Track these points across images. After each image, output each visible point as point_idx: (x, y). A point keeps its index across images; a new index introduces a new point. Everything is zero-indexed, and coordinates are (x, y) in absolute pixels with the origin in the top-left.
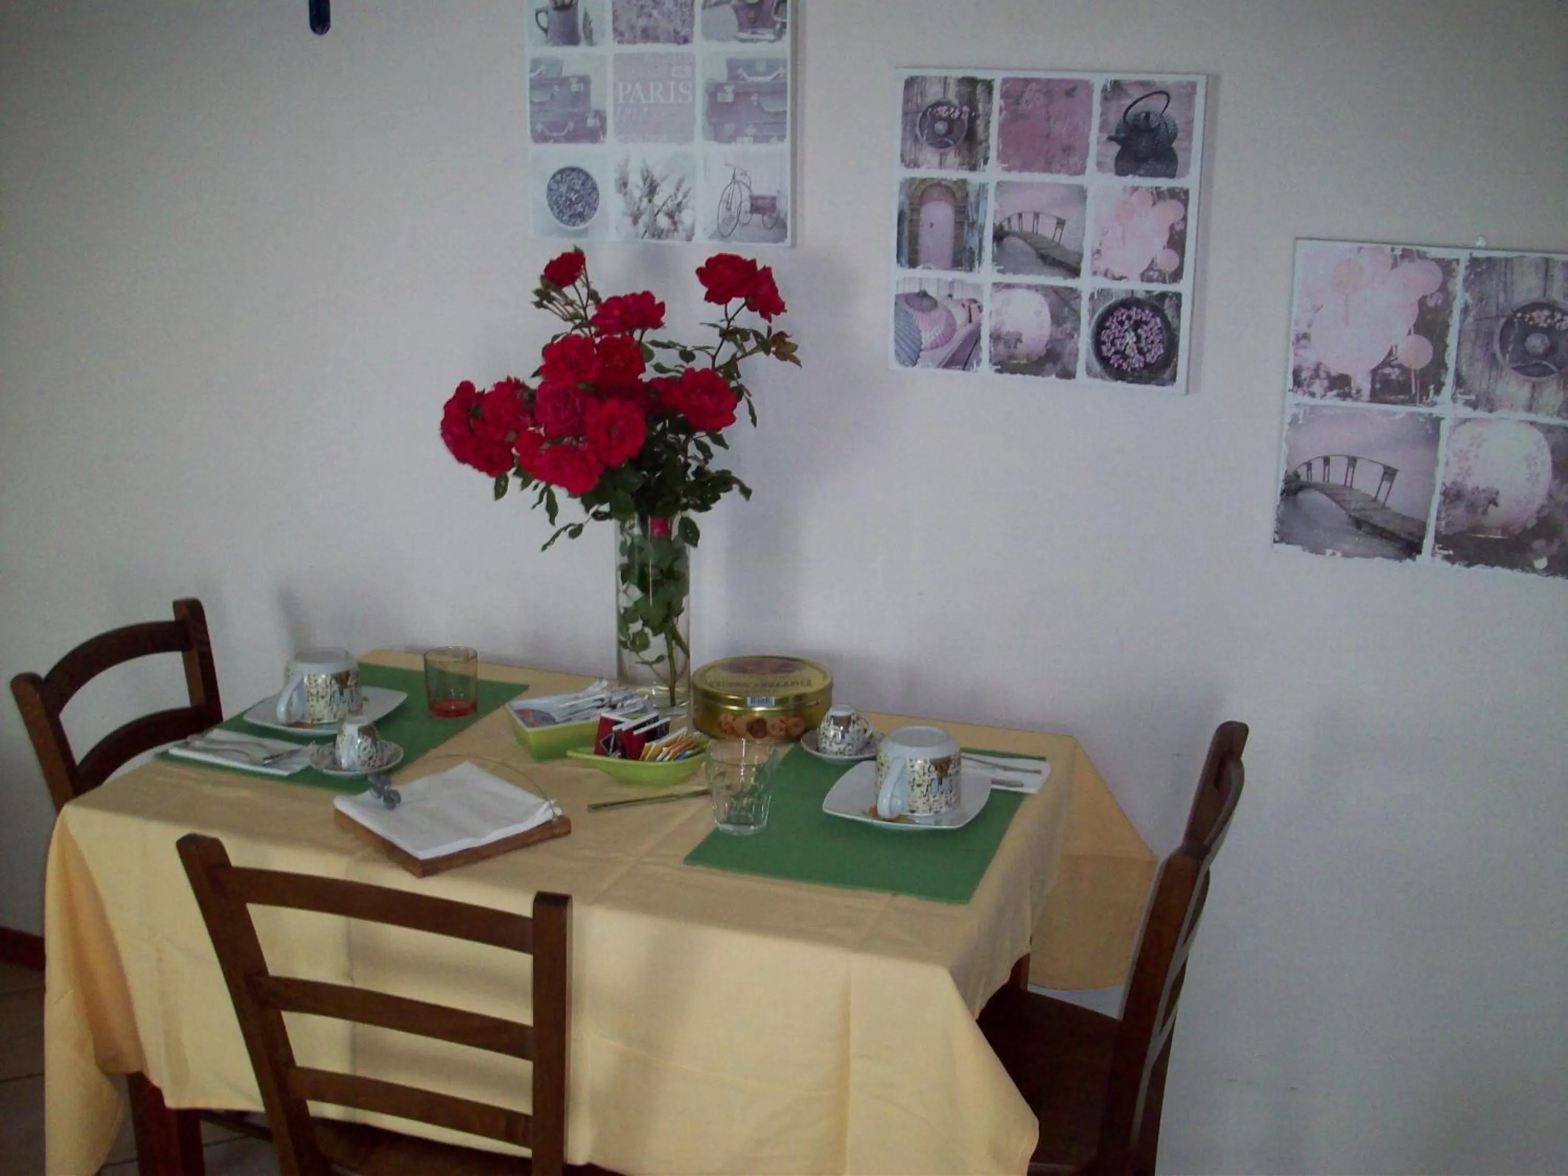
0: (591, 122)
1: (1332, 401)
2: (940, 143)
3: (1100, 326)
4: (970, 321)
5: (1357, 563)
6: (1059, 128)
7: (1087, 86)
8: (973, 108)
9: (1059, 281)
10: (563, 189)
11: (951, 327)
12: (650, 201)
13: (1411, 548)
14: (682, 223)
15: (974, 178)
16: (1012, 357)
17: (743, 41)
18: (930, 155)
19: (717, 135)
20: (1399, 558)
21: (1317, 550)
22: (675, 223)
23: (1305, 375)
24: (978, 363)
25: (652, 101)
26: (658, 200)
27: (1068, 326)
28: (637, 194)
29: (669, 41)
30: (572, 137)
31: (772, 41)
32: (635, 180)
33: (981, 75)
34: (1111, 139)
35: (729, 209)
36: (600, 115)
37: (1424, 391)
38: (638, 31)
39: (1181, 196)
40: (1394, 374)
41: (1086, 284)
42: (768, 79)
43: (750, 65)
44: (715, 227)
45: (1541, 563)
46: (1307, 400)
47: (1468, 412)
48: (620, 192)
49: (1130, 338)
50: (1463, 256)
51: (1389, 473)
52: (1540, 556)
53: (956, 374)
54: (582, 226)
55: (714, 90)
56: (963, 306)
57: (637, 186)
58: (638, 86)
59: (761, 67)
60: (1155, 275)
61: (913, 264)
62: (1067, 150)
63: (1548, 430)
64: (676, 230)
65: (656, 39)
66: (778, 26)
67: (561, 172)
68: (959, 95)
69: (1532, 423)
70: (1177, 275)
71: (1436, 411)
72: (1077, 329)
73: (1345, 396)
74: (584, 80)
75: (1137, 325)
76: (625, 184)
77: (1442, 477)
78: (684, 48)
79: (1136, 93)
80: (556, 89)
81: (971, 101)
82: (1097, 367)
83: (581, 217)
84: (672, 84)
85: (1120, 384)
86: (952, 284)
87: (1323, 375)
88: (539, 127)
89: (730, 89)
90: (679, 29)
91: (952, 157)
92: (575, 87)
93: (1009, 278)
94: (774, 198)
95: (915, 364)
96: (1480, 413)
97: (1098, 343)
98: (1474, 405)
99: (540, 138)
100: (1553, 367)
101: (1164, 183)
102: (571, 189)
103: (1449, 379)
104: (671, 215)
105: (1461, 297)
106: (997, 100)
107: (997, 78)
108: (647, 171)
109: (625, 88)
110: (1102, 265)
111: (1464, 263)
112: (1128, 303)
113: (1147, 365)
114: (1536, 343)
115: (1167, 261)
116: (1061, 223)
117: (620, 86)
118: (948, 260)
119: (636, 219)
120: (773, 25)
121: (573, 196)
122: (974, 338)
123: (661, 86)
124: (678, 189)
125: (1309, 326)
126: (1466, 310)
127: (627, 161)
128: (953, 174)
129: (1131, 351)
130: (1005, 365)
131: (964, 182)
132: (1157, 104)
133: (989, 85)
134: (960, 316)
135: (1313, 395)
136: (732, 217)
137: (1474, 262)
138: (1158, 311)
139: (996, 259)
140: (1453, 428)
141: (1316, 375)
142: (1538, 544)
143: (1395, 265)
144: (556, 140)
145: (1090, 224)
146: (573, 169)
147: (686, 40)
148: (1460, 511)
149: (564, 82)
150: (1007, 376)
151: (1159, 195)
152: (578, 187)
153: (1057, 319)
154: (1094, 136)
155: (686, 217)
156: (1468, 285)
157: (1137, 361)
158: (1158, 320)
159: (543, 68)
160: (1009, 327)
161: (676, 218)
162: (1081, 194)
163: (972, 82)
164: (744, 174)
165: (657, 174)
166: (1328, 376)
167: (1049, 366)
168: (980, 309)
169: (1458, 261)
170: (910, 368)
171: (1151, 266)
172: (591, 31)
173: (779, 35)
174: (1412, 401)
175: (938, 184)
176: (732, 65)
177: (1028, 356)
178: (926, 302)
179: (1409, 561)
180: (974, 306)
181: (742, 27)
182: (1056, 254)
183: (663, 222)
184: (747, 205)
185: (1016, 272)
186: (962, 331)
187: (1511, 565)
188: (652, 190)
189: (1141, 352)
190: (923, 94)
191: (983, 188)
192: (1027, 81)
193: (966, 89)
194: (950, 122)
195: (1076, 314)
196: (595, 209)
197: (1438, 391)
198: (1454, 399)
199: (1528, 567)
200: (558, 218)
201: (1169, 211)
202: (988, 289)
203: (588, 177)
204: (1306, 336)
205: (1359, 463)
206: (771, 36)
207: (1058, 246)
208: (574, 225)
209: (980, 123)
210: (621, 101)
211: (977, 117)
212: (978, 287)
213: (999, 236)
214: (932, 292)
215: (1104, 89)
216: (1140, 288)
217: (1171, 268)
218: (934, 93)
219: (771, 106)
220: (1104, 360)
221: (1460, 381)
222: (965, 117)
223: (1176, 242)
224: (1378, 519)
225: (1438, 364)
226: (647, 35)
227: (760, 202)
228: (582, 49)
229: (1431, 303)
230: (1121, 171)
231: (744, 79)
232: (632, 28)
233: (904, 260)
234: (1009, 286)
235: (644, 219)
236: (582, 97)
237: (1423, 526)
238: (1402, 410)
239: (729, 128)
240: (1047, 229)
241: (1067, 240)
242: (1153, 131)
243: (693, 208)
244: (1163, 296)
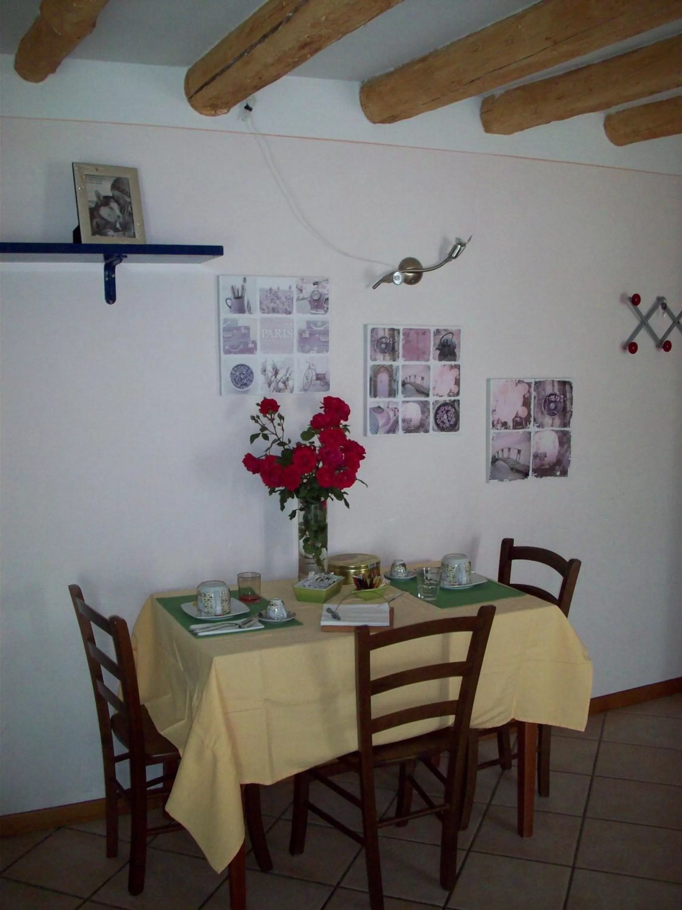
0: (251, 345)
1: (503, 431)
2: (383, 352)
3: (436, 414)
4: (395, 415)
5: (514, 482)
6: (421, 346)
7: (429, 331)
8: (394, 339)
9: (423, 399)
10: (238, 374)
11: (389, 419)
12: (276, 377)
13: (526, 475)
14: (289, 386)
15: (394, 364)
16: (409, 427)
17: (312, 314)
18: (380, 356)
19: (302, 349)
20: (523, 479)
21: (502, 480)
22: (286, 386)
23: (495, 423)
24: (398, 431)
25: (276, 337)
26: (279, 377)
27: (426, 414)
28: (270, 374)
29: (283, 313)
30: (242, 352)
31: (323, 314)
32: (269, 369)
33: (395, 327)
34: (437, 349)
35: (307, 379)
36: (254, 343)
37: (526, 425)
38: (270, 308)
39: (458, 367)
40: (518, 419)
41: (431, 399)
42: (322, 328)
43: (315, 323)
44: (302, 387)
45: (558, 473)
46: (496, 431)
47: (538, 429)
48: (263, 374)
49: (445, 416)
50: (533, 381)
51: (519, 452)
52: (558, 471)
53: (391, 435)
54: (247, 389)
55: (301, 333)
56: (392, 410)
57: (270, 372)
58: (270, 331)
59: (319, 324)
60: (451, 394)
61: (375, 396)
62: (424, 353)
63: (557, 432)
64: (286, 388)
65: (278, 312)
66: (326, 308)
67: (237, 366)
68: (389, 334)
69: (553, 430)
70: (458, 394)
71: (529, 430)
72: (429, 415)
73: (506, 428)
74: (248, 328)
75: (447, 412)
76: (265, 371)
77: (533, 451)
78: (289, 316)
79: (444, 333)
80: (235, 331)
81: (393, 337)
82: (436, 427)
83: (246, 385)
84: (284, 330)
85: (443, 433)
86: (389, 403)
87: (500, 422)
88: (227, 347)
89: (307, 332)
90: (287, 308)
91: (387, 357)
92: (243, 331)
93: (407, 399)
94: (325, 374)
95: (377, 433)
96: (541, 429)
97: (436, 419)
98: (539, 427)
99: (228, 352)
100: (556, 413)
101: (453, 363)
102: (241, 374)
103: (532, 419)
104: (284, 383)
105: (534, 394)
106: (401, 336)
107: (401, 329)
108: (274, 365)
109: (265, 332)
110: (436, 393)
111: (533, 383)
112: (445, 404)
113: (451, 425)
114: (552, 406)
115: (455, 389)
116: (423, 378)
117: (263, 330)
118: (387, 393)
119: (269, 385)
120: (323, 308)
121: (242, 376)
122: (396, 422)
123: (280, 330)
124: (287, 372)
125: (496, 407)
126: (535, 398)
127: (266, 362)
128: (388, 363)
129: (446, 421)
130: (408, 430)
131: (391, 366)
132: (449, 337)
133: (398, 331)
134: (392, 414)
135: (497, 429)
136: (309, 382)
137: (536, 383)
138: (453, 406)
139: (403, 392)
140: (534, 434)
141: (498, 423)
142: (557, 467)
143: (517, 385)
144: (235, 353)
145: (432, 379)
146: (242, 365)
147: (290, 313)
148: (538, 460)
149: (238, 329)
150: (408, 434)
151: (452, 367)
152: (244, 373)
153: (423, 412)
154: (432, 348)
155: (290, 383)
156: (535, 391)
157: (448, 425)
158: (453, 409)
159: (229, 323)
160: (408, 417)
161: (287, 383)
162: (429, 368)
163: (393, 330)
164: (313, 365)
165: (278, 367)
166: (501, 422)
167: (421, 429)
168: (398, 411)
169: (532, 383)
170: (376, 435)
171: (450, 391)
172: (250, 308)
173: (326, 312)
174: (523, 428)
175: (383, 366)
176: (308, 323)
177: (414, 426)
178: (380, 410)
179: (526, 479)
180: (396, 410)
181: (312, 308)
182: (422, 389)
183: (281, 385)
184: (314, 378)
185: (409, 397)
186: (393, 419)
187: (551, 475)
188: (276, 373)
189: (449, 421)
190: (377, 334)
191: (398, 368)
192: (411, 329)
193: (391, 332)
194: (386, 344)
195: (429, 409)
196: (252, 381)
197: (529, 424)
198: (534, 426)
199: (555, 475)
200: (235, 386)
201: (455, 372)
202: (400, 403)
203: (249, 368)
204: (495, 410)
205: (511, 450)
206: (323, 312)
207: (422, 387)
208: (243, 388)
209: (396, 344)
210: (263, 337)
211: (395, 342)
212: (397, 403)
213: (404, 384)
214: (382, 406)
215: (434, 332)
216: (447, 399)
217: (456, 391)
218: (381, 334)
219: (323, 339)
220: (438, 425)
221: (535, 420)
222: (391, 342)
223: (457, 382)
224: (517, 467)
225: (529, 414)
226: (274, 310)
227: (320, 376)
228: (246, 315)
229: (526, 397)
230: (440, 360)
231: (313, 329)
232: (268, 308)
233: (372, 394)
234: (407, 402)
235: (273, 385)
236: (246, 335)
237: (529, 467)
238: (521, 431)
239: (308, 347)
240: (419, 381)
241: (425, 384)
242: (449, 346)
243: (293, 380)
244: (454, 401)
